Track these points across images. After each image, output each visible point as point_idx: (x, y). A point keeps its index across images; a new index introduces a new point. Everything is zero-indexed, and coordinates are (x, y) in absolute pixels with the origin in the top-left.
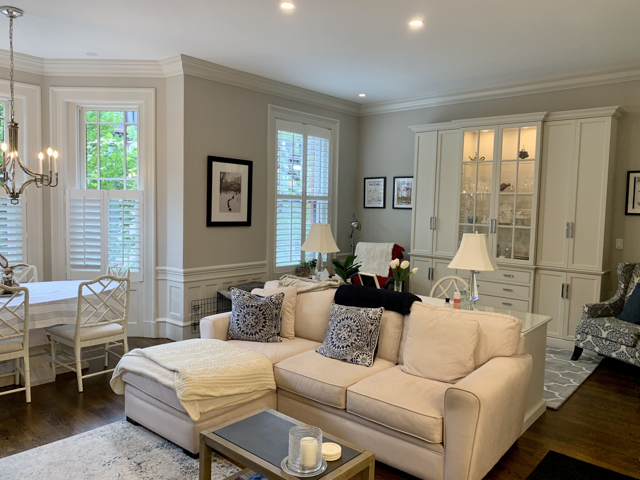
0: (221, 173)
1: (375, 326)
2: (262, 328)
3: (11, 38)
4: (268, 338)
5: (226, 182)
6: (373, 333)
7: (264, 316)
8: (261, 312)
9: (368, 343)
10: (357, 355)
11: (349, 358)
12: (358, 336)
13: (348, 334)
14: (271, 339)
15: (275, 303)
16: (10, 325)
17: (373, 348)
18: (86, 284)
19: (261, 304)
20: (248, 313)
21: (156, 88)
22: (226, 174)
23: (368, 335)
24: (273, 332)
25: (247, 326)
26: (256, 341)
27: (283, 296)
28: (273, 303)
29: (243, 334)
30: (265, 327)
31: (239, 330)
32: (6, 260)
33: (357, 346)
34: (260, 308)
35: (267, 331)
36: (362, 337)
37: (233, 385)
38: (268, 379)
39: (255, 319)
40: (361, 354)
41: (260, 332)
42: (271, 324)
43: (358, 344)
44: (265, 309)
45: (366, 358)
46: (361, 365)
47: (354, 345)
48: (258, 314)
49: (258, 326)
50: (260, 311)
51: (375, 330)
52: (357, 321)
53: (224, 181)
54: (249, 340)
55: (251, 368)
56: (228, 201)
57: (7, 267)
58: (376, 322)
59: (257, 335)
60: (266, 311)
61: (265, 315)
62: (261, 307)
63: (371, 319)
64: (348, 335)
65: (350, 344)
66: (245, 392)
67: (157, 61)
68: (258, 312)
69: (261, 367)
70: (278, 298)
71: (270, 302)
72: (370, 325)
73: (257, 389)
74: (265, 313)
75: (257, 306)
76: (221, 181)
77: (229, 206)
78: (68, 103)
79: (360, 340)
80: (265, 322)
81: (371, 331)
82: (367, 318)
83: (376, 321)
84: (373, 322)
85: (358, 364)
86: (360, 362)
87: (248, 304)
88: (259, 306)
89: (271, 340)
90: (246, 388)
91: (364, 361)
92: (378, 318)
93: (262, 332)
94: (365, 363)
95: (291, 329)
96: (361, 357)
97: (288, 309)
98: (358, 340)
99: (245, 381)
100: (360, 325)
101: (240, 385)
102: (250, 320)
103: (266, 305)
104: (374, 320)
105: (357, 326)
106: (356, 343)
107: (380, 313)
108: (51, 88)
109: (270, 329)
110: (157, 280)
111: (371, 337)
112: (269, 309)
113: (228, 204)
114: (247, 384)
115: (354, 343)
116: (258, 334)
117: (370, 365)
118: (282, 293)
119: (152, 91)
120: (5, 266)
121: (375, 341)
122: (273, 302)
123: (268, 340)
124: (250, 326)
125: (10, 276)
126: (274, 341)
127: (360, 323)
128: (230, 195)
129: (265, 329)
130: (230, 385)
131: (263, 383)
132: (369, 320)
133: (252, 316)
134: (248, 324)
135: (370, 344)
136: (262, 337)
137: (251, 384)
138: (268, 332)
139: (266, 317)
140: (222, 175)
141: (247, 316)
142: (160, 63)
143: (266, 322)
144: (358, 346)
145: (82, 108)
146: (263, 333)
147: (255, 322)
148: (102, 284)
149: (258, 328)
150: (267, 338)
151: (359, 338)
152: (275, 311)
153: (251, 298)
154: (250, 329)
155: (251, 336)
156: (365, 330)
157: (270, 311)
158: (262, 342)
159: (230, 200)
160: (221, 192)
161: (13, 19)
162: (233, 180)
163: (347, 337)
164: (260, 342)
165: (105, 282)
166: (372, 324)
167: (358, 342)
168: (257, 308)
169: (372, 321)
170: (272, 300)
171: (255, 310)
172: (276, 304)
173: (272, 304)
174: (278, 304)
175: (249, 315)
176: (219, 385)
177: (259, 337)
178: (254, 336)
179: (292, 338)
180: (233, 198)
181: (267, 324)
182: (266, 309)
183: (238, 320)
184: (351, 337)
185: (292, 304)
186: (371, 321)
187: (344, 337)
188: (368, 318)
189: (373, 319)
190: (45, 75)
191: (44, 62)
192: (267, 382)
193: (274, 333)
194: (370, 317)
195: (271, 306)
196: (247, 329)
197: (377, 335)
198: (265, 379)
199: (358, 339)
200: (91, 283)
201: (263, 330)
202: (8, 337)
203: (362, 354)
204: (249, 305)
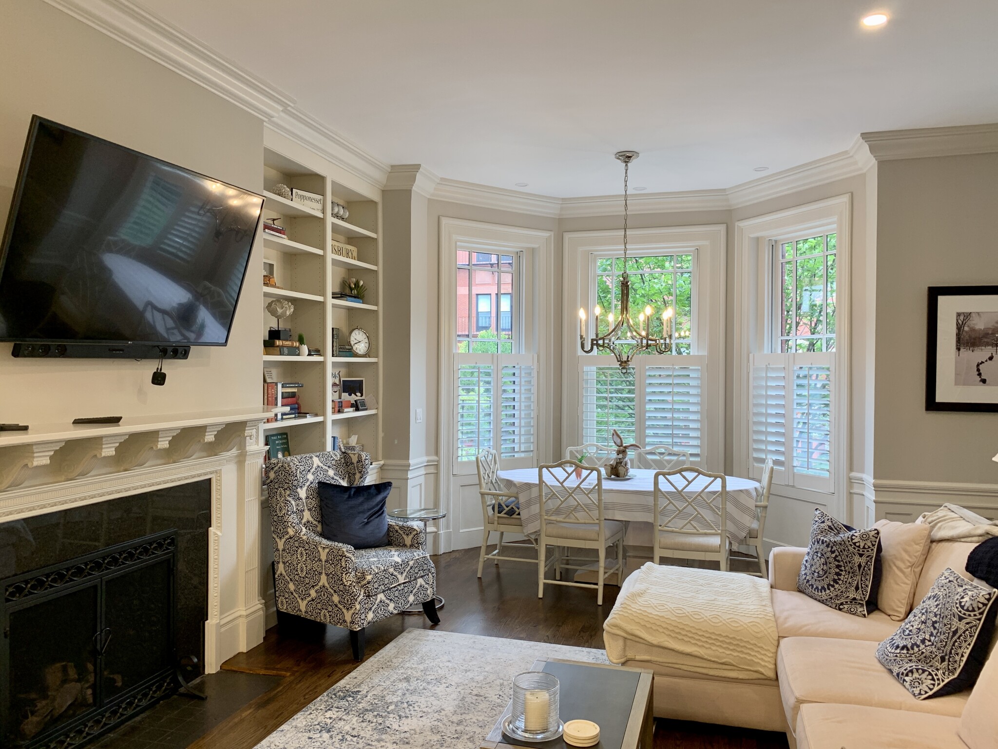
0: (959, 315)
1: (967, 623)
2: (832, 583)
3: (626, 186)
4: (842, 604)
5: (973, 330)
6: (959, 638)
7: (837, 563)
8: (833, 555)
9: (946, 655)
10: (909, 669)
11: (896, 670)
12: (931, 635)
13: (919, 626)
14: (846, 606)
15: (857, 544)
16: (586, 509)
17: (955, 669)
18: (664, 474)
19: (835, 542)
20: (817, 552)
21: (852, 194)
22: (973, 315)
23: (948, 638)
24: (852, 596)
25: (813, 574)
26: (822, 602)
27: (876, 536)
28: (855, 544)
29: (807, 585)
30: (837, 583)
31: (804, 576)
32: (620, 438)
33: (920, 652)
34: (832, 547)
35: (839, 590)
36: (937, 639)
37: (686, 639)
38: (760, 656)
39: (823, 564)
40: (917, 670)
41: (829, 589)
42: (850, 580)
43: (924, 651)
44: (839, 550)
45: (924, 681)
46: (908, 689)
47: (916, 649)
48: (828, 558)
49: (827, 577)
50: (833, 552)
51: (964, 632)
52: (940, 606)
53: (966, 329)
54: (816, 599)
55: (730, 626)
56: (978, 365)
57: (622, 446)
58: (970, 615)
59: (824, 593)
60: (840, 555)
61: (838, 561)
62: (834, 547)
63: (962, 607)
64: (919, 629)
65: (909, 646)
66: (706, 657)
67: (846, 152)
68: (829, 554)
69: (753, 633)
70: (864, 536)
71: (849, 541)
72: (956, 620)
73: (735, 664)
74: (839, 558)
75: (829, 544)
76: (959, 328)
77: (980, 374)
78: (758, 239)
79: (933, 644)
80: (838, 574)
81: (955, 632)
82: (956, 603)
83: (972, 614)
84: (965, 614)
85: (904, 686)
86: (908, 683)
87: (819, 537)
88: (831, 544)
89: (846, 609)
90: (709, 652)
91: (917, 684)
92: (976, 609)
93: (832, 589)
94: (914, 689)
95: (897, 602)
96: (916, 675)
97: (899, 563)
98: (927, 643)
99: (710, 641)
100: (940, 615)
101: (700, 644)
102: (819, 562)
103: (841, 544)
104: (967, 610)
105: (936, 616)
106: (922, 646)
107: (983, 600)
108: (737, 224)
109: (846, 588)
110: (851, 493)
111: (954, 645)
112: (845, 553)
113: (978, 370)
114: (714, 648)
115: (918, 646)
116: (825, 591)
117: (920, 694)
118: (876, 530)
119: (845, 199)
120: (619, 445)
121: (962, 656)
122: (853, 541)
123: (841, 607)
124: (816, 574)
125: (621, 456)
126: (850, 612)
127: (942, 610)
128: (981, 354)
129: (837, 586)
130: (680, 637)
131: (749, 658)
132: (957, 608)
133: (820, 558)
134: (815, 572)
135: (950, 657)
136: (831, 598)
137: (721, 650)
138: (842, 592)
139: (841, 566)
140: (962, 318)
141: (815, 557)
142: (851, 154)
143: (841, 575)
144: (923, 653)
145: (776, 241)
146: (832, 592)
147: (823, 569)
148: (684, 477)
149: (827, 581)
150: (839, 602)
151: (932, 639)
152: (857, 559)
153: (832, 529)
154: (816, 580)
155: (816, 593)
156: (945, 625)
157: (847, 556)
158: (831, 607)
159: (982, 362)
160: (959, 349)
161: (629, 164)
162: (990, 326)
163: (914, 631)
164: (827, 605)
165: (690, 475)
166: (961, 619)
167: (926, 646)
168: (828, 546)
169: (963, 612)
170: (854, 537)
171: (825, 550)
172: (859, 547)
173: (851, 545)
174: (864, 548)
175: (817, 556)
176: (661, 630)
177: (826, 598)
178: (820, 594)
179: (898, 619)
180: (991, 358)
181: (842, 577)
182: (841, 551)
183: (807, 561)
184: (921, 633)
185: (910, 556)
186: (960, 612)
187: (910, 631)
188: (958, 605)
189: (965, 608)
190: (732, 208)
191: (727, 193)
192: (756, 660)
193: (854, 599)
194: (963, 604)
195: (850, 548)
196: (812, 578)
197: (969, 644)
198: (753, 653)
199: (930, 641)
200: (669, 474)
201: (833, 586)
202: (583, 521)
203: (920, 671)
204: (820, 539)
